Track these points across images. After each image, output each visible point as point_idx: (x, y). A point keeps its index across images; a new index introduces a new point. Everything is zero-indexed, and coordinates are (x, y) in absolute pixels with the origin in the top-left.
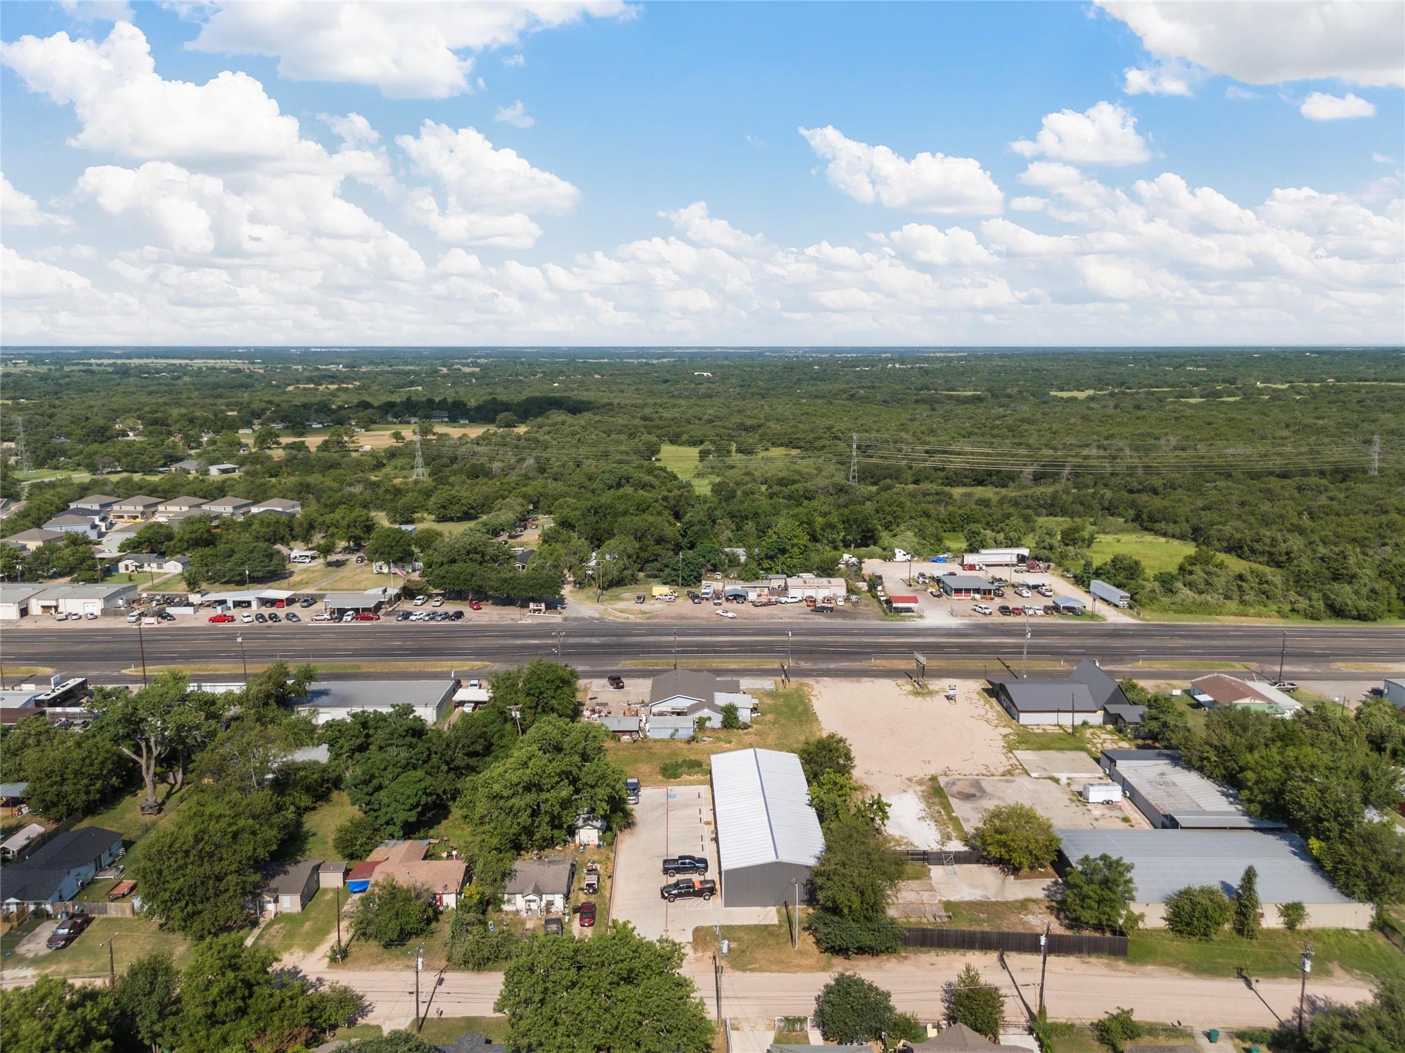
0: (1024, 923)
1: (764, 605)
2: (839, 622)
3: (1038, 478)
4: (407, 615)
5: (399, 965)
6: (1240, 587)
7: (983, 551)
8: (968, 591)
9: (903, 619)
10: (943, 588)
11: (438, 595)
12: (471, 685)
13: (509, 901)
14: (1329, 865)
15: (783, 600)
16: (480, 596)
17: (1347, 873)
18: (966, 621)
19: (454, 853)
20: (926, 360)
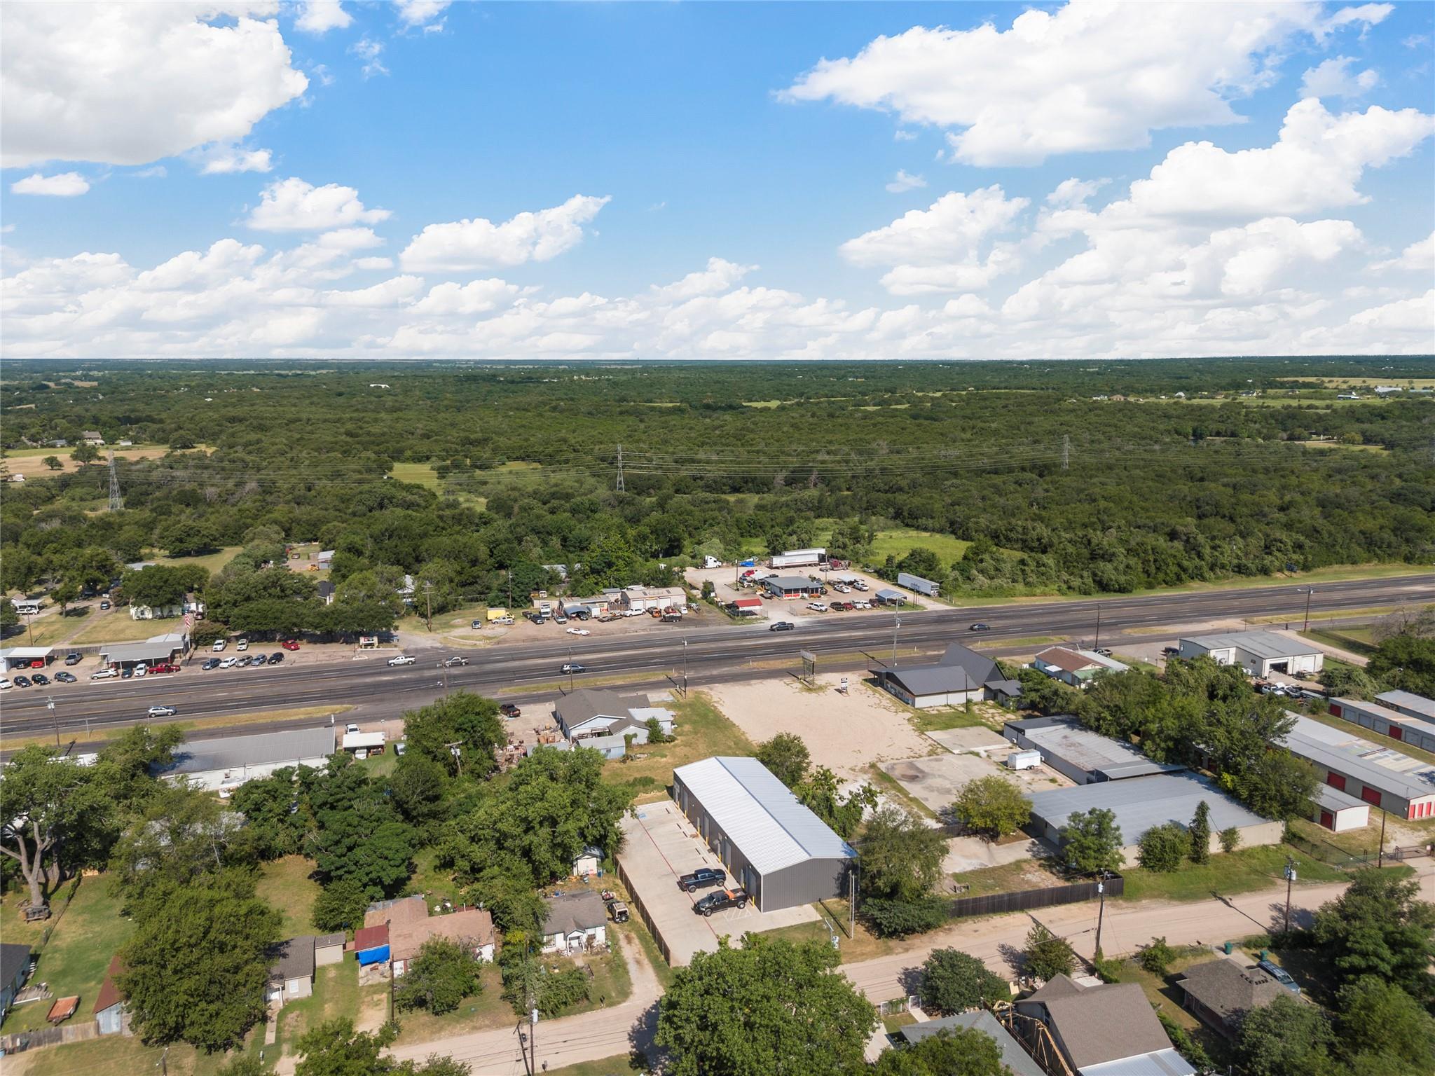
0: (1028, 882)
1: (611, 620)
2: (692, 630)
3: (789, 482)
4: (215, 663)
5: (463, 1029)
6: (1023, 571)
7: (787, 553)
8: (797, 591)
9: (751, 622)
10: (772, 590)
11: (238, 638)
12: (352, 730)
13: (548, 943)
14: (1245, 794)
15: (628, 613)
16: (291, 636)
17: (1264, 797)
18: (808, 619)
19: (448, 905)
20: (608, 371)
